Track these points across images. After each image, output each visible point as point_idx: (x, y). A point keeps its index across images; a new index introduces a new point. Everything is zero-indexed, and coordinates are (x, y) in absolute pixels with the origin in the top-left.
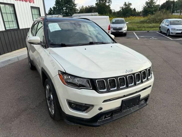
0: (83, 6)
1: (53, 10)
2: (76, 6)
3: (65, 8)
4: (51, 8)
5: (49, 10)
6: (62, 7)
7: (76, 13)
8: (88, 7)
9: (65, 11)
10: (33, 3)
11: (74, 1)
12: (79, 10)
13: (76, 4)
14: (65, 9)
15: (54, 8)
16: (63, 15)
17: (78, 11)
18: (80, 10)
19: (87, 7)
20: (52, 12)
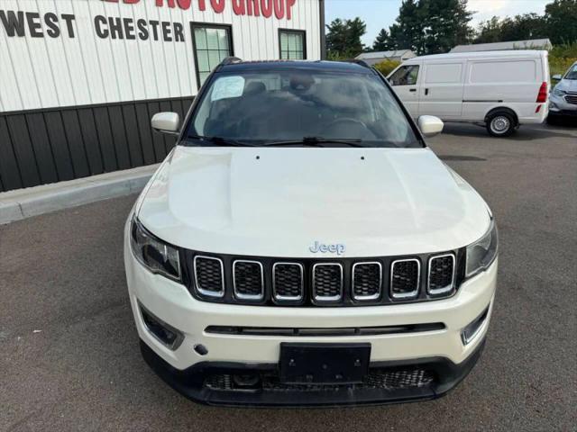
0: (494, 20)
1: (389, 35)
2: (469, 20)
3: (430, 28)
4: (383, 31)
5: (378, 38)
6: (419, 25)
7: (465, 42)
8: (513, 19)
9: (426, 36)
10: (289, 18)
11: (465, 2)
12: (480, 31)
13: (468, 14)
14: (428, 31)
15: (394, 29)
16: (419, 50)
17: (475, 37)
18: (483, 33)
19: (510, 22)
20: (386, 42)
